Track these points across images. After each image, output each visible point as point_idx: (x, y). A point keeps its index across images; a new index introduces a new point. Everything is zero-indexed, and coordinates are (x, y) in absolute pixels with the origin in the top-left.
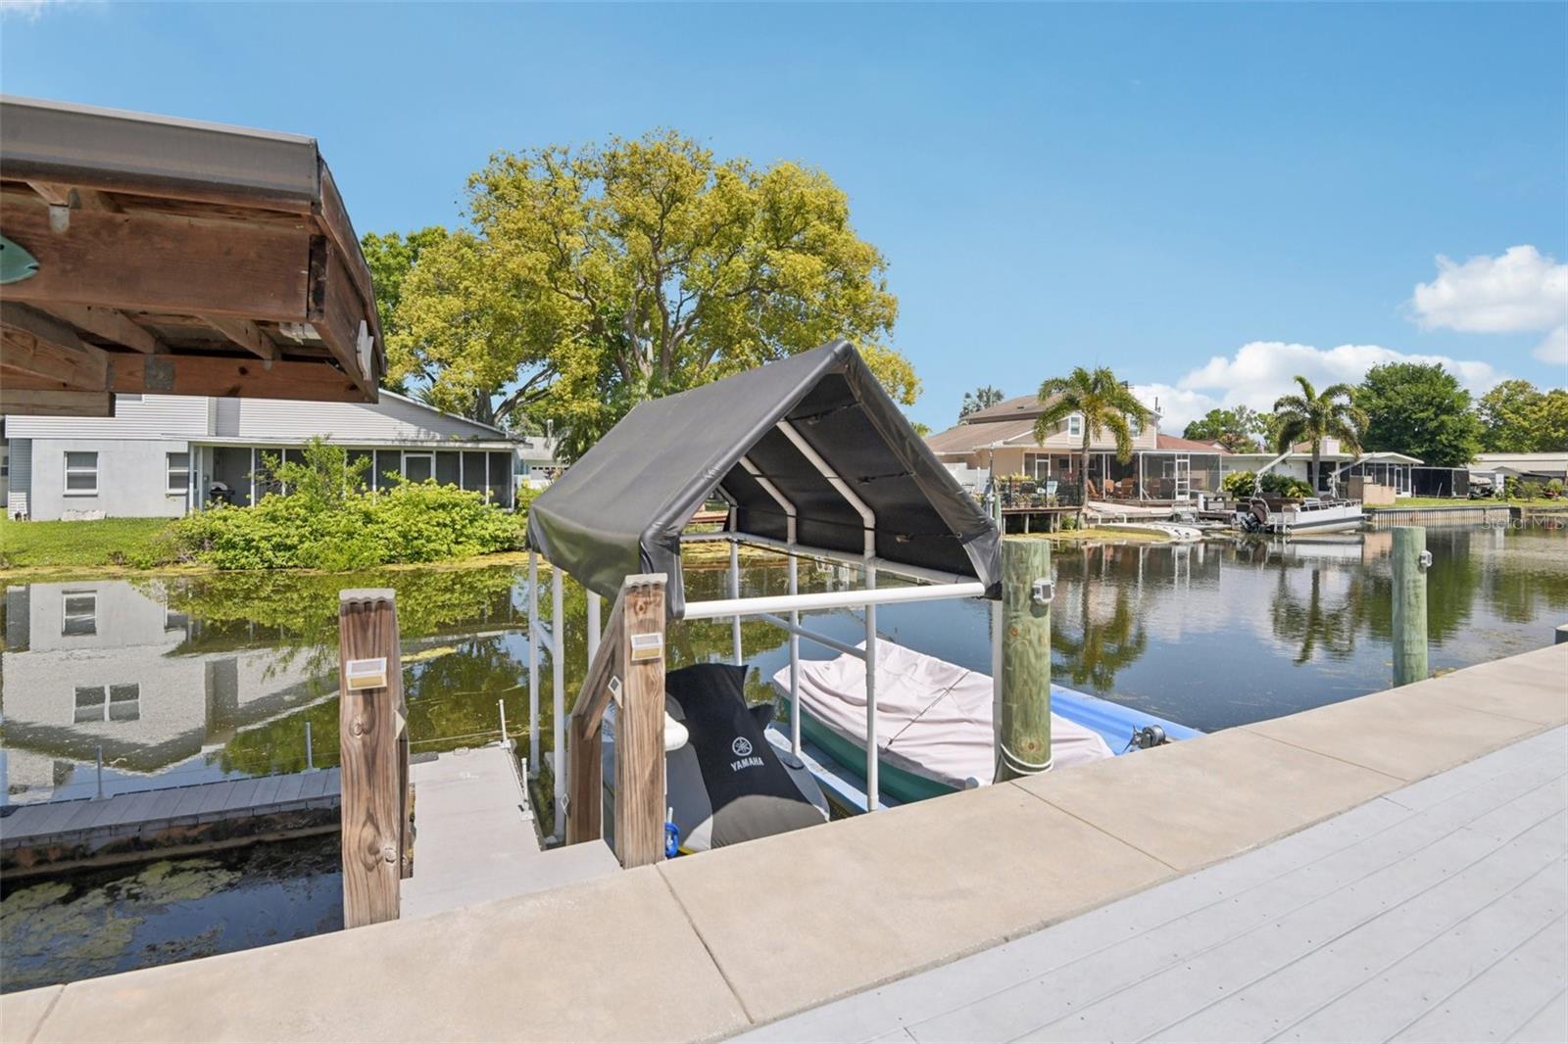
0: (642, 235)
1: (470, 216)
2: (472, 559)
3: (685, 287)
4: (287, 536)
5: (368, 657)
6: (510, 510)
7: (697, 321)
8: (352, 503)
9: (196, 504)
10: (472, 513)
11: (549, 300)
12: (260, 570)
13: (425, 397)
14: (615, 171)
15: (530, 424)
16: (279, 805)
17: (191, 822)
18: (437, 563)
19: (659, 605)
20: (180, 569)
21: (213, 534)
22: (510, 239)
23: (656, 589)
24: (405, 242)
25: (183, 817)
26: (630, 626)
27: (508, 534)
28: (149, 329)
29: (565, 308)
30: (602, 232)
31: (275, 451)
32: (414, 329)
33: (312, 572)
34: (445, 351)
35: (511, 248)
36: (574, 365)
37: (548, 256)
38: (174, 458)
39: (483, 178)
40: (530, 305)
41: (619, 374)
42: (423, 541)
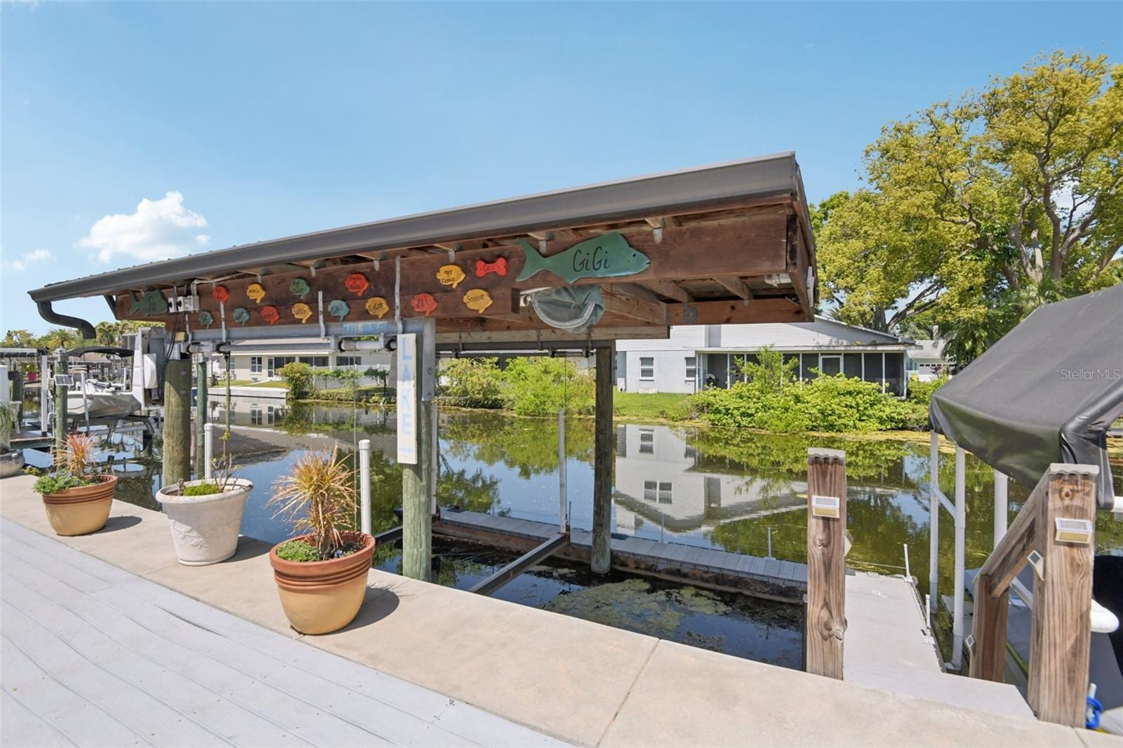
0: (1027, 155)
1: (867, 177)
2: (872, 433)
3: (1077, 192)
4: (749, 408)
5: (827, 495)
6: (904, 398)
7: (1094, 222)
8: (787, 389)
9: (699, 387)
10: (872, 399)
11: (935, 228)
12: (733, 427)
13: (834, 315)
14: (995, 106)
15: (917, 330)
16: (752, 574)
17: (705, 569)
18: (846, 434)
19: (1088, 494)
20: (692, 423)
21: (709, 404)
22: (900, 187)
23: (1085, 479)
24: (818, 208)
25: (702, 565)
26: (1055, 510)
27: (902, 417)
28: (686, 289)
29: (951, 233)
30: (984, 163)
31: (740, 356)
32: (827, 268)
33: (763, 432)
34: (851, 281)
35: (901, 194)
36: (961, 279)
37: (934, 192)
38: (689, 360)
39: (877, 147)
40: (919, 236)
41: (1006, 281)
42: (835, 417)
